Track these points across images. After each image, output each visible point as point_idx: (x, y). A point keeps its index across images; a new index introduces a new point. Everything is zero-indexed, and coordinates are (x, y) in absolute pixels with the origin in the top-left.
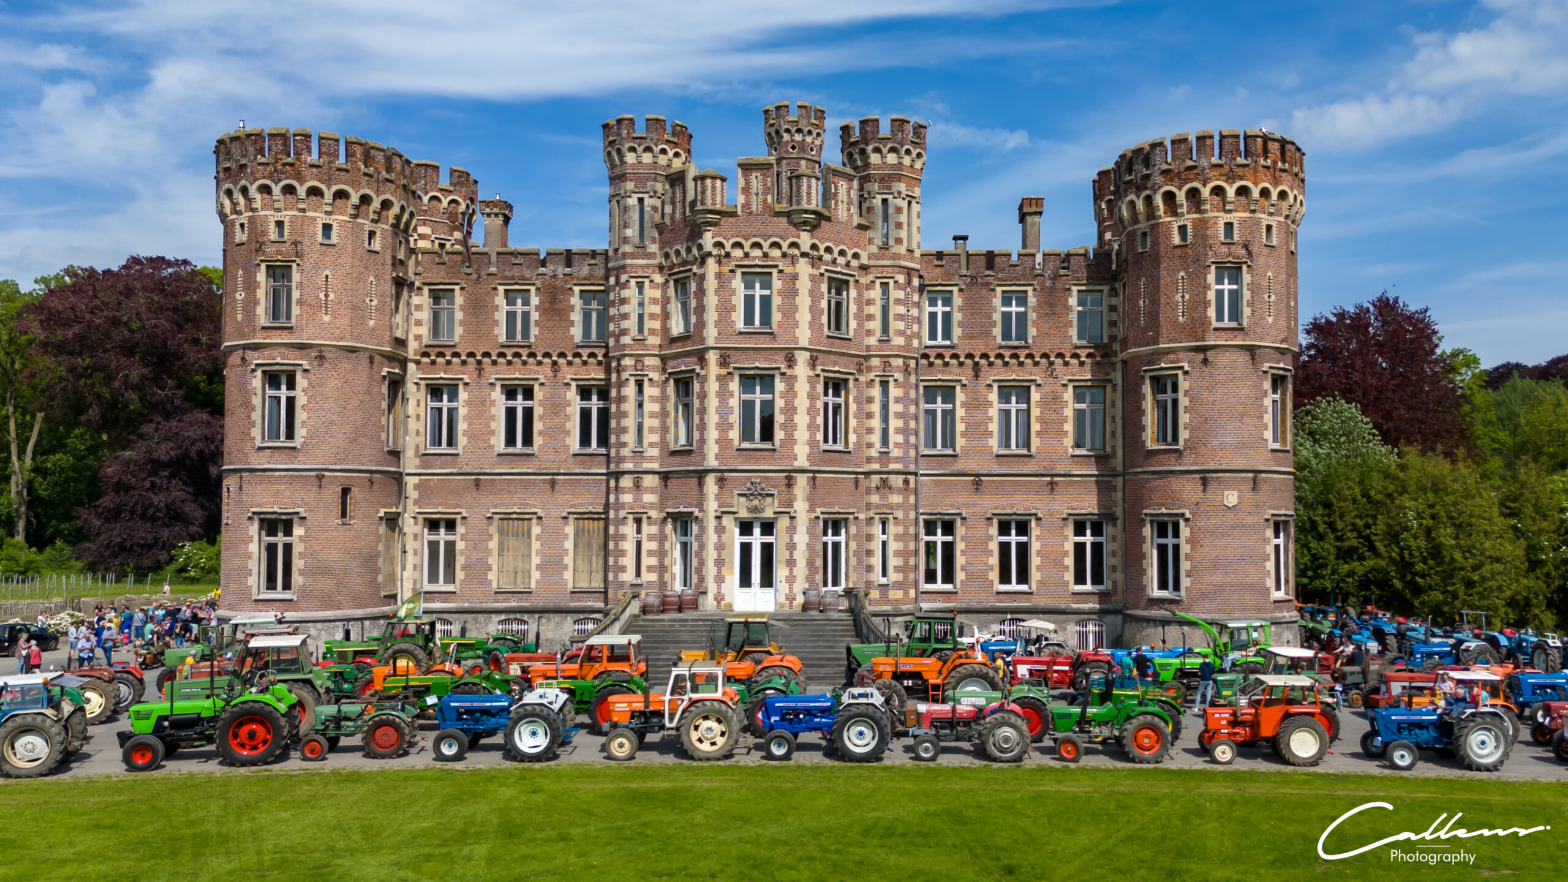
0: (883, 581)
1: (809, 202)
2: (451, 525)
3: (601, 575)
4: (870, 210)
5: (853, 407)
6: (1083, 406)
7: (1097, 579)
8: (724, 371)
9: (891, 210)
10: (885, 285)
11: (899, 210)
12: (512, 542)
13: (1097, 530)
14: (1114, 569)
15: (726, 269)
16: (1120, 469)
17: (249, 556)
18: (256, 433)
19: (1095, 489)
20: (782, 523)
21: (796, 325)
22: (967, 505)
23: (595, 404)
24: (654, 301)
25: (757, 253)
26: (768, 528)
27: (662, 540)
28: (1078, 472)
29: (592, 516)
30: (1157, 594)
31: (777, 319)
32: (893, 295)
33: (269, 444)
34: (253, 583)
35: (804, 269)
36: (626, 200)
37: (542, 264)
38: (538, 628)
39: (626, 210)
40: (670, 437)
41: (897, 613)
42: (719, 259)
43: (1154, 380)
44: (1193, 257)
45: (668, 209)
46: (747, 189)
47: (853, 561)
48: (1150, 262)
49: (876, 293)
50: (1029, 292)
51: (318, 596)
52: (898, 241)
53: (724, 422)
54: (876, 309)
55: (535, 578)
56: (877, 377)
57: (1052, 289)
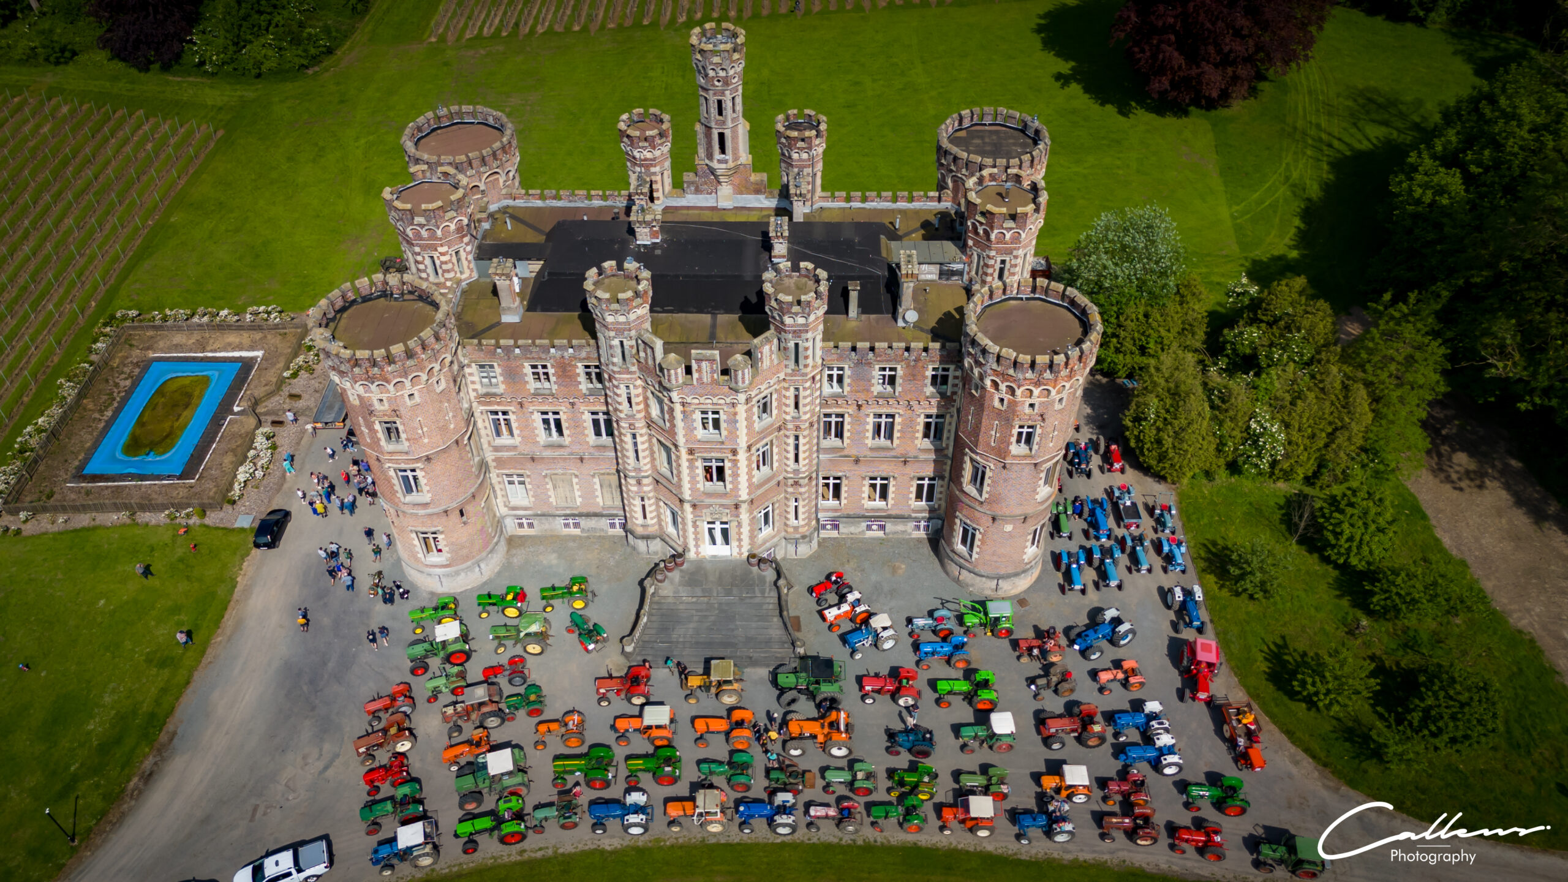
0: (796, 523)
2: (520, 476)
3: (619, 499)
4: (785, 349)
5: (776, 451)
6: (930, 421)
7: (930, 498)
8: (691, 457)
9: (800, 349)
10: (797, 389)
11: (806, 349)
12: (561, 485)
13: (932, 480)
14: (940, 499)
15: (687, 409)
16: (950, 455)
17: (415, 545)
19: (932, 465)
20: (733, 523)
21: (737, 436)
22: (850, 471)
23: (601, 417)
24: (637, 396)
25: (709, 402)
26: (724, 523)
27: (658, 506)
28: (922, 456)
29: (608, 474)
30: (960, 547)
31: (724, 433)
32: (802, 394)
33: (409, 498)
34: (421, 555)
35: (741, 409)
36: (610, 340)
37: (552, 350)
38: (584, 522)
39: (611, 347)
40: (657, 463)
41: (804, 537)
42: (683, 404)
43: (972, 460)
44: (1007, 417)
45: (642, 354)
46: (699, 370)
47: (777, 518)
48: (980, 404)
49: (791, 393)
50: (899, 367)
51: (461, 558)
52: (806, 366)
53: (693, 480)
54: (791, 402)
55: (579, 500)
56: (791, 433)
57: (914, 368)
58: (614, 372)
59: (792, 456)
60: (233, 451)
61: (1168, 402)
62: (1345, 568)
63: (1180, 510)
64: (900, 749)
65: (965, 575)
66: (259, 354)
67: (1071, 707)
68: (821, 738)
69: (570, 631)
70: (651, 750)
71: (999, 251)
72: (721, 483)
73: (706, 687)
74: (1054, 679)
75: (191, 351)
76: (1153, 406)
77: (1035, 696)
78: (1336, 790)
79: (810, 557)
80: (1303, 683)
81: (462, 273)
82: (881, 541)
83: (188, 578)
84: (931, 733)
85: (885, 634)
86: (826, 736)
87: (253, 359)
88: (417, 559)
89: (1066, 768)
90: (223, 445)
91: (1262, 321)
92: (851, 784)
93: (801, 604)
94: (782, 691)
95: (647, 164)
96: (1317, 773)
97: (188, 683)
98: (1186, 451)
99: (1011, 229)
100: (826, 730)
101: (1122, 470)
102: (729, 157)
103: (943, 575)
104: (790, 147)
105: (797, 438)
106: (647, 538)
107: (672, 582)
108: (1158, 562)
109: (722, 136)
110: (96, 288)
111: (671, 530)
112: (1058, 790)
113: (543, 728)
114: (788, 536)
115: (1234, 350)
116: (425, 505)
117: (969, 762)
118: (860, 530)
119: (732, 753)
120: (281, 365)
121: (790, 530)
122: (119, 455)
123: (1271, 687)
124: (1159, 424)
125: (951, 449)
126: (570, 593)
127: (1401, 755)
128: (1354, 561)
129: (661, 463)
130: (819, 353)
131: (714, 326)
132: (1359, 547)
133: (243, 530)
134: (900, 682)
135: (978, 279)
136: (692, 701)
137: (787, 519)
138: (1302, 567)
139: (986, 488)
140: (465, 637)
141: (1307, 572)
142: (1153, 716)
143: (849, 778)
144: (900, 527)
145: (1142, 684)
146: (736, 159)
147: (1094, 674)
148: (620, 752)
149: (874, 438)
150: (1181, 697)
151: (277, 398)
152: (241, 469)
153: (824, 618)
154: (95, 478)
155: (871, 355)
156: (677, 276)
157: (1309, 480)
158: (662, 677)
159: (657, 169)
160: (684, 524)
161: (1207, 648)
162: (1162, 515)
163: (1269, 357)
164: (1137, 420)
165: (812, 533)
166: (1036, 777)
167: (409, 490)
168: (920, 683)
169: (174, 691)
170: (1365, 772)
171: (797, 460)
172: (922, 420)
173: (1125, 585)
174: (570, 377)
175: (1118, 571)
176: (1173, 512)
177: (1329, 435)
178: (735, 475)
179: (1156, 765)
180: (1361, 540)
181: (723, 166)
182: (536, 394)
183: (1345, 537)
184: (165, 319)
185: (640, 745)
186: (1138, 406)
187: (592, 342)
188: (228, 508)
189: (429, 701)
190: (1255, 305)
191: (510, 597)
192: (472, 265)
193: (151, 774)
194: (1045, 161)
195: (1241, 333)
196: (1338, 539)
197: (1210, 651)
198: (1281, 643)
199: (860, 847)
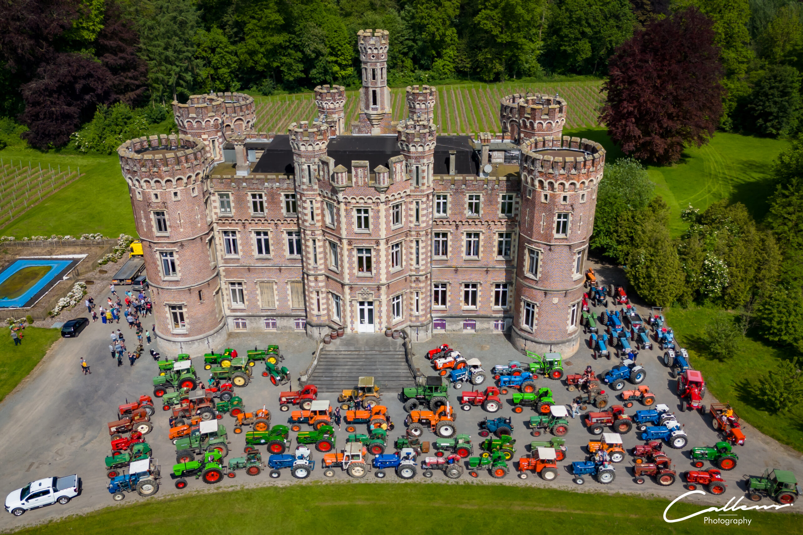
0: (417, 314)
1: (384, 183)
2: (240, 284)
3: (303, 303)
4: (410, 171)
5: (404, 251)
6: (502, 239)
7: (504, 303)
8: (350, 247)
9: (420, 171)
10: (417, 203)
11: (423, 171)
12: (266, 290)
13: (505, 286)
14: (510, 302)
15: (349, 208)
16: (516, 265)
17: (167, 318)
18: (161, 274)
19: (504, 274)
20: (376, 304)
21: (380, 230)
22: (452, 278)
23: (294, 238)
24: (317, 208)
25: (362, 201)
26: (370, 304)
27: (328, 299)
28: (498, 267)
29: (297, 282)
30: (525, 326)
31: (371, 227)
32: (422, 206)
33: (167, 278)
34: (171, 327)
35: (382, 207)
36: (302, 166)
37: (266, 184)
38: (279, 322)
39: (302, 170)
40: (328, 262)
41: (422, 326)
42: (346, 205)
43: (529, 250)
44: (549, 208)
45: (321, 173)
46: (356, 176)
47: (405, 308)
48: (532, 204)
49: (414, 206)
50: (481, 196)
51: (196, 331)
52: (423, 184)
53: (351, 267)
54: (414, 213)
55: (277, 303)
56: (414, 239)
57: (491, 194)
58: (303, 190)
59: (414, 257)
61: (652, 250)
62: (779, 344)
63: (667, 318)
64: (488, 433)
65: (528, 345)
66: (84, 256)
69: (264, 374)
72: (369, 272)
75: (43, 255)
76: (643, 255)
79: (427, 342)
81: (215, 155)
82: (473, 335)
87: (80, 258)
88: (167, 331)
90: (52, 293)
95: (330, 112)
99: (547, 119)
101: (627, 303)
102: (378, 106)
103: (515, 350)
104: (414, 100)
105: (417, 242)
106: (319, 326)
107: (335, 344)
108: (656, 345)
109: (374, 92)
111: (335, 318)
114: (412, 324)
116: (177, 283)
118: (459, 327)
121: (414, 319)
123: (742, 404)
129: (331, 263)
130: (431, 179)
133: (55, 329)
137: (411, 310)
138: (752, 348)
139: (540, 269)
141: (756, 350)
142: (663, 412)
144: (485, 325)
146: (383, 109)
147: (620, 397)
149: (466, 253)
150: (681, 408)
152: (62, 299)
155: (463, 186)
159: (336, 116)
160: (344, 310)
161: (695, 374)
162: (656, 321)
165: (427, 324)
167: (167, 273)
171: (418, 263)
172: (496, 238)
174: (276, 203)
176: (663, 320)
178: (378, 262)
179: (669, 440)
181: (375, 112)
182: (254, 219)
186: (633, 257)
187: (291, 176)
188: (49, 319)
189: (164, 409)
191: (226, 354)
192: (222, 152)
196: (772, 324)
197: (697, 376)
198: (745, 382)
199: (462, 485)
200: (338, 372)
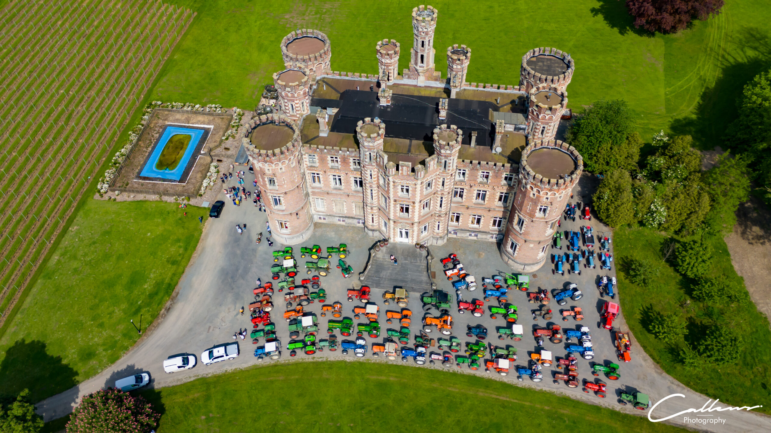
1: (421, 177)
2: (322, 199)
3: (363, 213)
4: (440, 162)
5: (432, 202)
6: (502, 195)
7: (499, 226)
8: (395, 203)
10: (444, 179)
11: (450, 163)
12: (339, 204)
13: (501, 219)
15: (395, 184)
16: (509, 211)
17: (277, 226)
19: (502, 213)
20: (411, 230)
22: (464, 211)
23: (358, 180)
24: (375, 175)
25: (405, 182)
26: (407, 230)
27: (379, 219)
28: (497, 209)
29: (359, 202)
30: (509, 249)
31: (410, 195)
32: (446, 181)
33: (276, 207)
34: (279, 229)
35: (419, 187)
36: (365, 153)
37: (340, 152)
38: (347, 221)
40: (380, 202)
41: (441, 237)
42: (394, 182)
43: (518, 216)
44: (535, 202)
45: (378, 159)
46: (402, 170)
47: (430, 229)
48: (524, 194)
49: (441, 180)
50: (490, 172)
51: (296, 232)
52: (449, 170)
53: (395, 212)
54: (441, 183)
55: (346, 211)
56: (440, 196)
57: (497, 173)
58: (366, 164)
59: (439, 205)
60: (201, 171)
61: (614, 192)
62: (685, 276)
63: (614, 241)
64: (472, 335)
65: (510, 262)
66: (212, 127)
67: (550, 325)
68: (439, 326)
69: (338, 268)
70: (368, 322)
71: (542, 123)
72: (407, 214)
73: (393, 299)
74: (543, 312)
75: (183, 123)
76: (607, 194)
77: (534, 318)
78: (661, 374)
79: (443, 245)
80: (654, 327)
81: (304, 111)
82: (475, 242)
83: (183, 227)
84: (486, 329)
85: (471, 285)
86: (442, 326)
87: (209, 129)
88: (277, 231)
89: (542, 352)
90: (197, 169)
91: (667, 155)
92: (450, 347)
93: (437, 266)
94: (425, 304)
95: (388, 65)
96: (653, 366)
97: (183, 272)
98: (619, 216)
99: (549, 114)
100: (442, 323)
101: (590, 219)
102: (425, 65)
103: (501, 260)
104: (453, 63)
105: (442, 198)
107: (382, 252)
108: (599, 264)
109: (422, 56)
110: (143, 88)
111: (384, 228)
112: (538, 360)
113: (325, 308)
114: (434, 236)
115: (651, 168)
116: (283, 211)
117: (502, 343)
118: (466, 236)
119: (402, 328)
120: (221, 133)
121: (435, 234)
122: (154, 169)
123: (640, 326)
124: (609, 202)
125: (510, 207)
126: (339, 251)
127: (692, 363)
128: (689, 273)
129: (382, 202)
130: (455, 164)
131: (410, 146)
132: (692, 268)
133: (205, 208)
134: (476, 306)
135: (532, 133)
136: (387, 304)
137: (434, 229)
138: (665, 273)
139: (523, 228)
140: (295, 266)
141: (667, 275)
142: (585, 334)
143: (449, 344)
144: (484, 236)
145: (582, 319)
146: (428, 66)
147: (561, 311)
148: (355, 321)
149: (476, 199)
150: (599, 326)
151: (219, 149)
152: (205, 181)
153: (446, 274)
154: (145, 178)
155: (478, 166)
156: (396, 122)
157: (676, 233)
158: (376, 293)
159: (392, 68)
160: (389, 228)
161: (614, 306)
162: (604, 242)
163: (666, 174)
164: (599, 198)
165: (444, 236)
166: (530, 353)
167: (277, 204)
168: (485, 307)
169: (178, 275)
170: (675, 368)
171: (441, 206)
172: (498, 195)
173: (582, 273)
174: (347, 163)
175: (580, 266)
176: (610, 241)
177: (688, 214)
178: (413, 212)
179: (583, 355)
180: (694, 265)
181: (422, 69)
182: (332, 168)
183: (686, 263)
184: (172, 107)
185: (365, 320)
186: (600, 193)
187: (357, 150)
188: (198, 197)
189: (279, 291)
190: (665, 146)
191: (314, 250)
192: (309, 108)
193: (169, 309)
194: (571, 77)
195: (655, 160)
196: (683, 263)
197: (615, 308)
198: (649, 307)
199: (451, 373)
200: (383, 274)
